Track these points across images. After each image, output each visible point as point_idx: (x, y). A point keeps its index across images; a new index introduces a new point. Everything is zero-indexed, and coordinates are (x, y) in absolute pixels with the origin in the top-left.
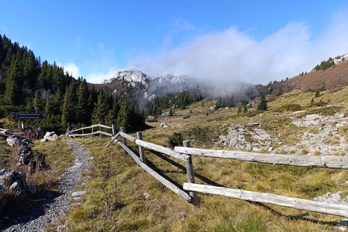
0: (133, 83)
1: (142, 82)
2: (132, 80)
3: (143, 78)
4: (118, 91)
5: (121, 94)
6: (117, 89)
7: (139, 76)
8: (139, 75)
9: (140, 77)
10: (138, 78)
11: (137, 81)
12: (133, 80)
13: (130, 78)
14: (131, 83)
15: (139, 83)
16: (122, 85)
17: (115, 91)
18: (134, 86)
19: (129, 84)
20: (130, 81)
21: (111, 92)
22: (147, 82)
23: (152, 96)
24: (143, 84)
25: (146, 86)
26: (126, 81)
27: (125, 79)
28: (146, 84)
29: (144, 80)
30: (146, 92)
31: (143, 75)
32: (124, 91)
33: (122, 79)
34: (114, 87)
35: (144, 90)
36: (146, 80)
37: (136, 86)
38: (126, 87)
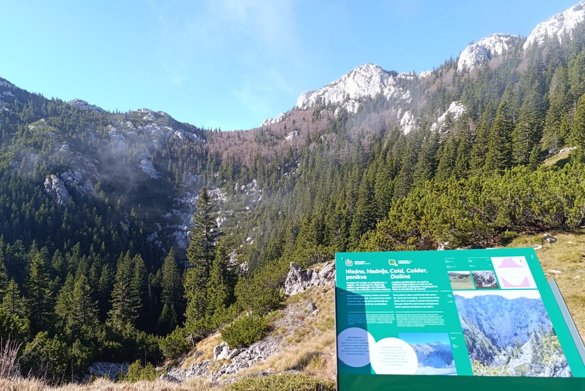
0: (351, 102)
1: (385, 94)
2: (348, 95)
3: (385, 81)
4: (299, 134)
5: (309, 142)
6: (296, 130)
7: (370, 78)
8: (368, 76)
9: (376, 79)
10: (369, 82)
11: (363, 94)
12: (350, 97)
13: (341, 93)
14: (343, 104)
15: (371, 99)
16: (314, 117)
17: (290, 136)
18: (356, 112)
19: (337, 111)
20: (339, 102)
21: (275, 140)
22: (403, 87)
23: (444, 115)
24: (386, 97)
25: (401, 99)
26: (328, 105)
27: (324, 99)
28: (402, 93)
29: (390, 85)
30: (409, 113)
31: (387, 72)
32: (319, 131)
33: (313, 104)
34: (288, 127)
35: (398, 112)
36: (400, 82)
37: (362, 108)
38: (325, 120)
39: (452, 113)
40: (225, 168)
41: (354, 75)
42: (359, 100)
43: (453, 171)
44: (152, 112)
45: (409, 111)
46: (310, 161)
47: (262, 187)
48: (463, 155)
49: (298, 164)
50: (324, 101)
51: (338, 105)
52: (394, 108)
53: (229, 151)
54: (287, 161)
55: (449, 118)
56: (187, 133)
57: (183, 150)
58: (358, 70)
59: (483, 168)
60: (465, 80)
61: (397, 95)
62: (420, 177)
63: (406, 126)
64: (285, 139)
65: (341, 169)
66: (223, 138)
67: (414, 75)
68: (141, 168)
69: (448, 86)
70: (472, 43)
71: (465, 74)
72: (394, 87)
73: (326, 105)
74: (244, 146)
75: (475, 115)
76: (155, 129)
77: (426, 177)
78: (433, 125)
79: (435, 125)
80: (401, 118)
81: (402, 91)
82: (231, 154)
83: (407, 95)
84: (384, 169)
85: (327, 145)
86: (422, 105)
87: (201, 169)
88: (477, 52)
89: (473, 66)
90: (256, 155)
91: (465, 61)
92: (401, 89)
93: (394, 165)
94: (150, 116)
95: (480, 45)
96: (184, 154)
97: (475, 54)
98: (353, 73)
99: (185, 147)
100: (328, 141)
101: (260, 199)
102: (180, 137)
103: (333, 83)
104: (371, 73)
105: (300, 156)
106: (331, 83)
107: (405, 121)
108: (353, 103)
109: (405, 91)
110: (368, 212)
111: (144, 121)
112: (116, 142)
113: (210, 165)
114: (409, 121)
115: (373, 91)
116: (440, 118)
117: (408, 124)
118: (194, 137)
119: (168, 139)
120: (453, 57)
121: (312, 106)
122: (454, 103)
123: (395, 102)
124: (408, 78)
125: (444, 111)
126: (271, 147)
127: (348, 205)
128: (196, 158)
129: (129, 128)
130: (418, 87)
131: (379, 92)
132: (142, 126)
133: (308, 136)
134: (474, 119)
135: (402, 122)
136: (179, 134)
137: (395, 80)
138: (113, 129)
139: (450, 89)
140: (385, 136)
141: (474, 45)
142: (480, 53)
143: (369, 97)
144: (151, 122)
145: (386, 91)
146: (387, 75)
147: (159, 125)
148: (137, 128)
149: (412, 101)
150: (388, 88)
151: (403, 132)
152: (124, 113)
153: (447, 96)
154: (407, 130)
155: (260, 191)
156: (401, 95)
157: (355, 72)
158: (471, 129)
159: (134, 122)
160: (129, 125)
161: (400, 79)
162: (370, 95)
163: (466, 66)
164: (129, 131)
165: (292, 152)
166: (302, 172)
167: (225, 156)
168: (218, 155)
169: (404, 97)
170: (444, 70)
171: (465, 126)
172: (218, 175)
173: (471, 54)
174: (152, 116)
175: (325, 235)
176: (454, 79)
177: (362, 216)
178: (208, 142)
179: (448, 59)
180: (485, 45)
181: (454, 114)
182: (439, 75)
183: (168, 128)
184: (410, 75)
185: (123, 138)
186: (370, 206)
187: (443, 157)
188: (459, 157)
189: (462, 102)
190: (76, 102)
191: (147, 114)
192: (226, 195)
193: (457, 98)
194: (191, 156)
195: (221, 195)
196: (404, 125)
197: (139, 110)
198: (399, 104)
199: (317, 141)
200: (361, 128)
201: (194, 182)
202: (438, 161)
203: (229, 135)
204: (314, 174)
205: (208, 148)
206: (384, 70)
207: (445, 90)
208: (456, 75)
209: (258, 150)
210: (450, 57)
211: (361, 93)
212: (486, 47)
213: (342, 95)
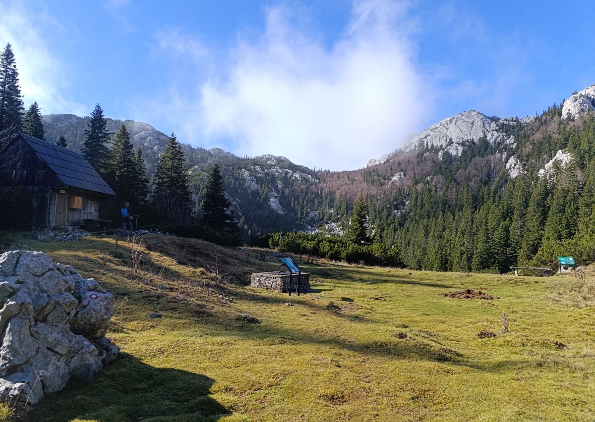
0: (454, 145)
1: (488, 138)
2: (451, 139)
3: (487, 127)
4: (405, 175)
5: (416, 182)
6: (402, 171)
7: (473, 123)
8: (471, 122)
9: (478, 124)
10: (471, 128)
12: (453, 141)
13: (443, 137)
14: (446, 148)
15: (474, 143)
16: (418, 159)
17: (396, 177)
18: (460, 155)
19: (440, 154)
20: (442, 146)
21: (383, 181)
22: (506, 132)
23: (551, 162)
24: (489, 142)
25: (505, 143)
26: (431, 148)
27: (427, 143)
28: (506, 138)
29: (493, 130)
30: (514, 157)
31: (489, 118)
32: (424, 172)
33: (416, 146)
34: (394, 168)
35: (503, 156)
36: (503, 127)
37: (466, 152)
38: (430, 162)
39: (559, 160)
40: (338, 205)
41: (456, 121)
42: (463, 144)
43: (564, 217)
44: (274, 157)
45: (515, 156)
46: (419, 200)
47: (374, 222)
48: (572, 203)
49: (407, 203)
50: (427, 145)
51: (441, 148)
52: (499, 152)
53: (341, 190)
54: (396, 199)
55: (557, 164)
56: (303, 174)
57: (302, 190)
58: (460, 116)
59: (591, 217)
60: (571, 128)
61: (500, 140)
62: (532, 220)
63: (512, 169)
64: (391, 180)
65: (451, 209)
66: (334, 178)
67: (517, 120)
68: (270, 205)
69: (554, 133)
70: (576, 93)
71: (570, 122)
72: (498, 132)
73: (429, 148)
74: (354, 186)
75: (583, 164)
76: (278, 172)
77: (537, 221)
78: (540, 171)
79: (542, 171)
80: (507, 162)
81: (506, 136)
82: (344, 193)
83: (510, 141)
84: (496, 211)
85: (435, 186)
86: (527, 150)
87: (318, 206)
88: (581, 101)
89: (578, 115)
90: (366, 194)
91: (569, 110)
92: (505, 134)
93: (505, 208)
94: (273, 161)
95: (583, 94)
96: (303, 192)
97: (579, 103)
98: (455, 119)
99: (303, 186)
100: (435, 183)
101: (373, 234)
102: (299, 178)
103: (434, 127)
104: (473, 119)
105: (408, 195)
106: (432, 127)
107: (511, 165)
108: (456, 147)
109: (509, 136)
110: (487, 249)
111: (269, 165)
112: (249, 183)
113: (326, 203)
114: (515, 165)
115: (476, 136)
116: (547, 164)
117: (514, 168)
118: (309, 178)
119: (289, 180)
120: (556, 105)
121: (415, 149)
122: (560, 152)
123: (500, 147)
124: (511, 123)
125: (551, 157)
126: (380, 187)
127: (466, 243)
128: (313, 196)
129: (258, 171)
130: (522, 132)
131: (482, 136)
132: (268, 169)
133: (414, 177)
134: (582, 168)
135: (508, 166)
136: (297, 176)
137: (498, 125)
138: (247, 173)
139: (556, 136)
140: (492, 179)
141: (577, 95)
142: (584, 102)
143: (473, 142)
144: (274, 166)
145: (489, 136)
146: (489, 121)
147: (281, 168)
148: (264, 171)
149: (518, 147)
150: (491, 133)
151: (509, 175)
152: (253, 158)
153: (553, 144)
154: (514, 174)
155: (373, 226)
156: (504, 140)
157: (457, 118)
158: (579, 178)
159: (261, 166)
160: (258, 169)
161: (503, 125)
162: (473, 140)
163: (570, 114)
164: (258, 174)
165: (400, 191)
166: (411, 210)
167: (338, 195)
168: (332, 194)
169: (508, 142)
170: (548, 117)
171: (573, 175)
172: (333, 211)
173: (575, 103)
174: (275, 161)
175: (448, 268)
176: (559, 127)
177: (482, 252)
178: (322, 182)
179: (551, 106)
180: (589, 94)
181: (561, 161)
182: (543, 121)
183: (288, 171)
184: (513, 120)
185: (255, 179)
186: (489, 244)
187: (554, 204)
188: (568, 204)
189: (569, 151)
190: (215, 150)
191: (271, 159)
192: (341, 229)
193: (563, 146)
194: (309, 194)
195: (337, 229)
196: (510, 169)
197: (264, 156)
198: (503, 148)
199: (423, 182)
200: (467, 171)
201: (312, 217)
202: (549, 207)
203: (339, 175)
204: (424, 212)
205: (322, 187)
206: (486, 117)
207: (550, 137)
208: (561, 122)
209: (368, 189)
210: (553, 104)
211: (464, 137)
212: (590, 96)
213: (445, 138)
